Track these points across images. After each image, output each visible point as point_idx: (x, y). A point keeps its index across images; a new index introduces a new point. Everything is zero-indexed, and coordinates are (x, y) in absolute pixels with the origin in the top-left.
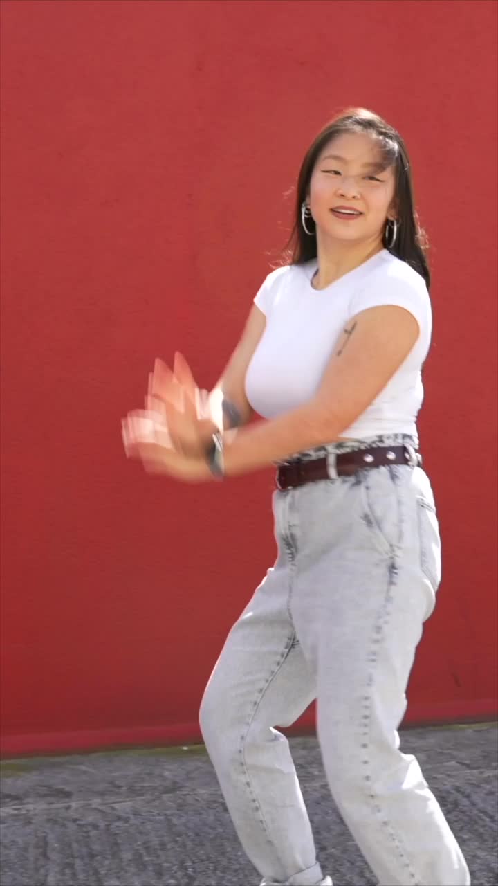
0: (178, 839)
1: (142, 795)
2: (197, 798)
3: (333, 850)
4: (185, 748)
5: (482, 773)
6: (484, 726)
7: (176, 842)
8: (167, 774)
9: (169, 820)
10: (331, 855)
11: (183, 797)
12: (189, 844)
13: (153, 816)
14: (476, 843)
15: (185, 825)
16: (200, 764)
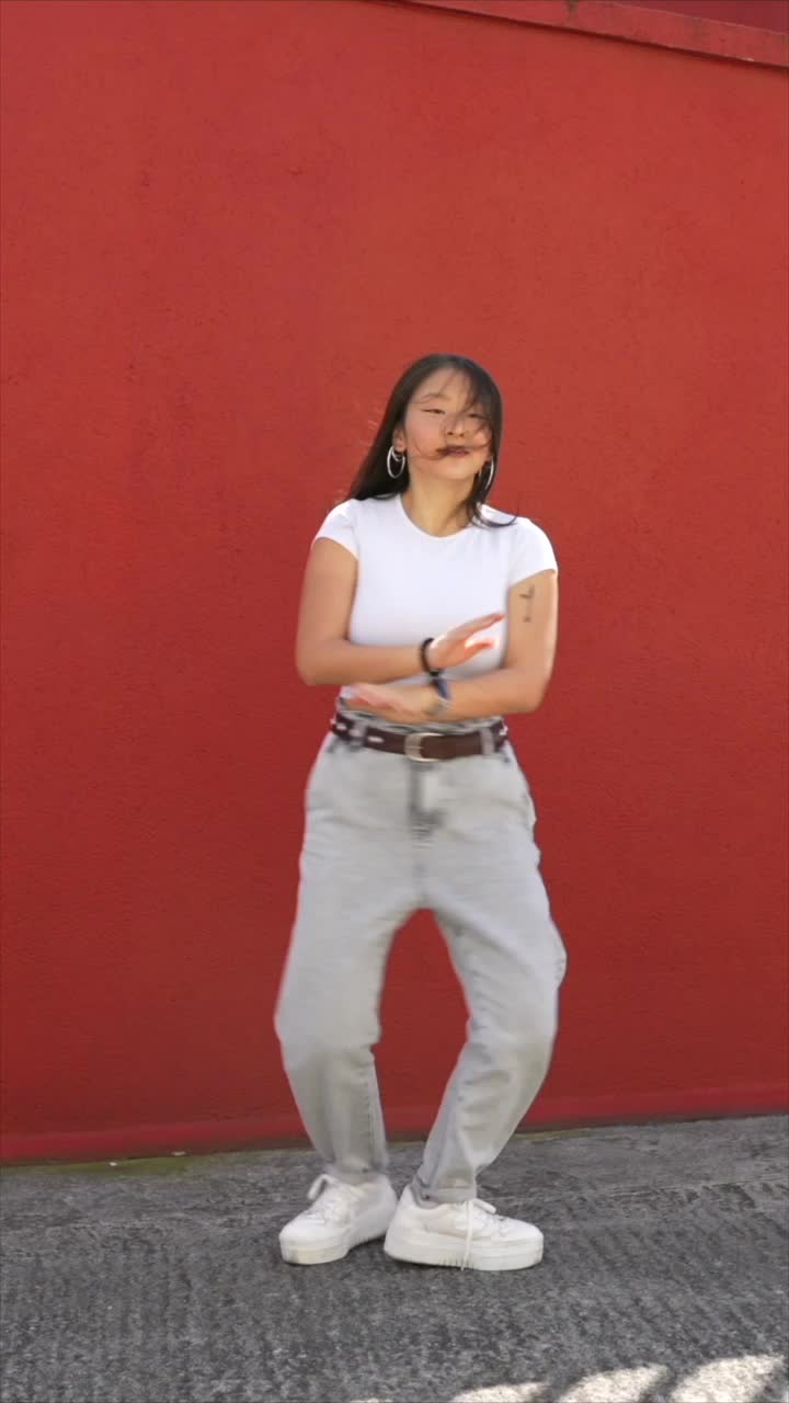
0: (37, 1287)
1: (20, 1228)
2: (93, 1232)
3: (242, 1304)
4: (113, 1164)
5: (507, 1201)
6: (548, 1137)
7: (32, 1291)
8: (69, 1199)
9: (39, 1262)
10: (236, 1312)
11: (74, 1231)
12: (50, 1294)
13: (21, 1256)
14: (443, 1297)
15: (57, 1270)
16: (123, 1186)
